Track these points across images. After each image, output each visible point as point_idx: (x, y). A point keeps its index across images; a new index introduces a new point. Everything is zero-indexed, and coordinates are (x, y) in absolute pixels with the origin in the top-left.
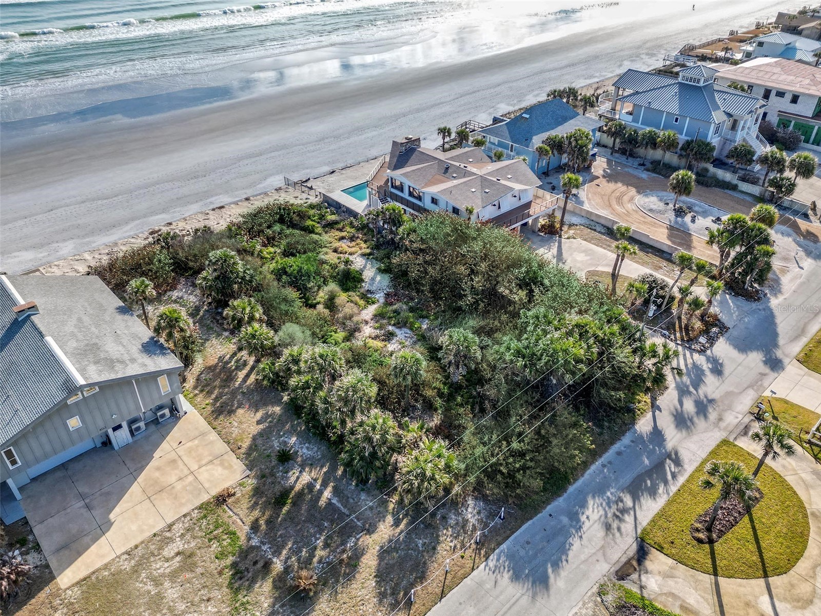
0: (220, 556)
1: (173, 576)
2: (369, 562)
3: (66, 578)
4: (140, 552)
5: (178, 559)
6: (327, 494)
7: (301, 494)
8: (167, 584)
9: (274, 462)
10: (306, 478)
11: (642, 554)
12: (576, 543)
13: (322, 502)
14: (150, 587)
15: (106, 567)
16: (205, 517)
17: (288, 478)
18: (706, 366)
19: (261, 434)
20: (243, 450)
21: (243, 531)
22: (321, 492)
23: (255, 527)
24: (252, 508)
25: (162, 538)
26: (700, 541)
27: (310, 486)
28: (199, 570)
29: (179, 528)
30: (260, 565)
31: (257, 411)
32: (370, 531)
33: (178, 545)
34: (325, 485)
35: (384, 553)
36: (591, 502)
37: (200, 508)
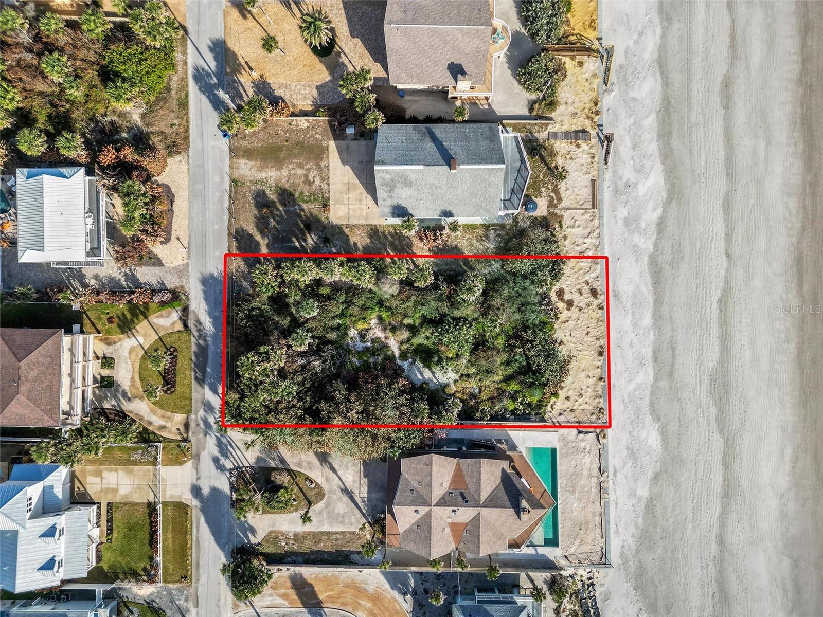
0: (301, 193)
1: (306, 176)
2: (258, 237)
3: (332, 144)
4: (325, 170)
5: (312, 180)
6: (297, 244)
7: (304, 234)
8: (304, 172)
9: (328, 236)
10: (310, 241)
11: (186, 326)
13: (294, 239)
14: (308, 166)
15: (328, 157)
16: (323, 197)
17: (315, 235)
19: (348, 240)
20: (344, 228)
21: (305, 206)
22: (300, 242)
23: (303, 210)
24: (311, 214)
25: (325, 179)
26: (171, 347)
27: (305, 241)
28: (301, 184)
29: (325, 187)
30: (287, 203)
31: (363, 247)
32: (268, 245)
34: (302, 246)
35: (258, 244)
36: (213, 329)
37: (328, 198)
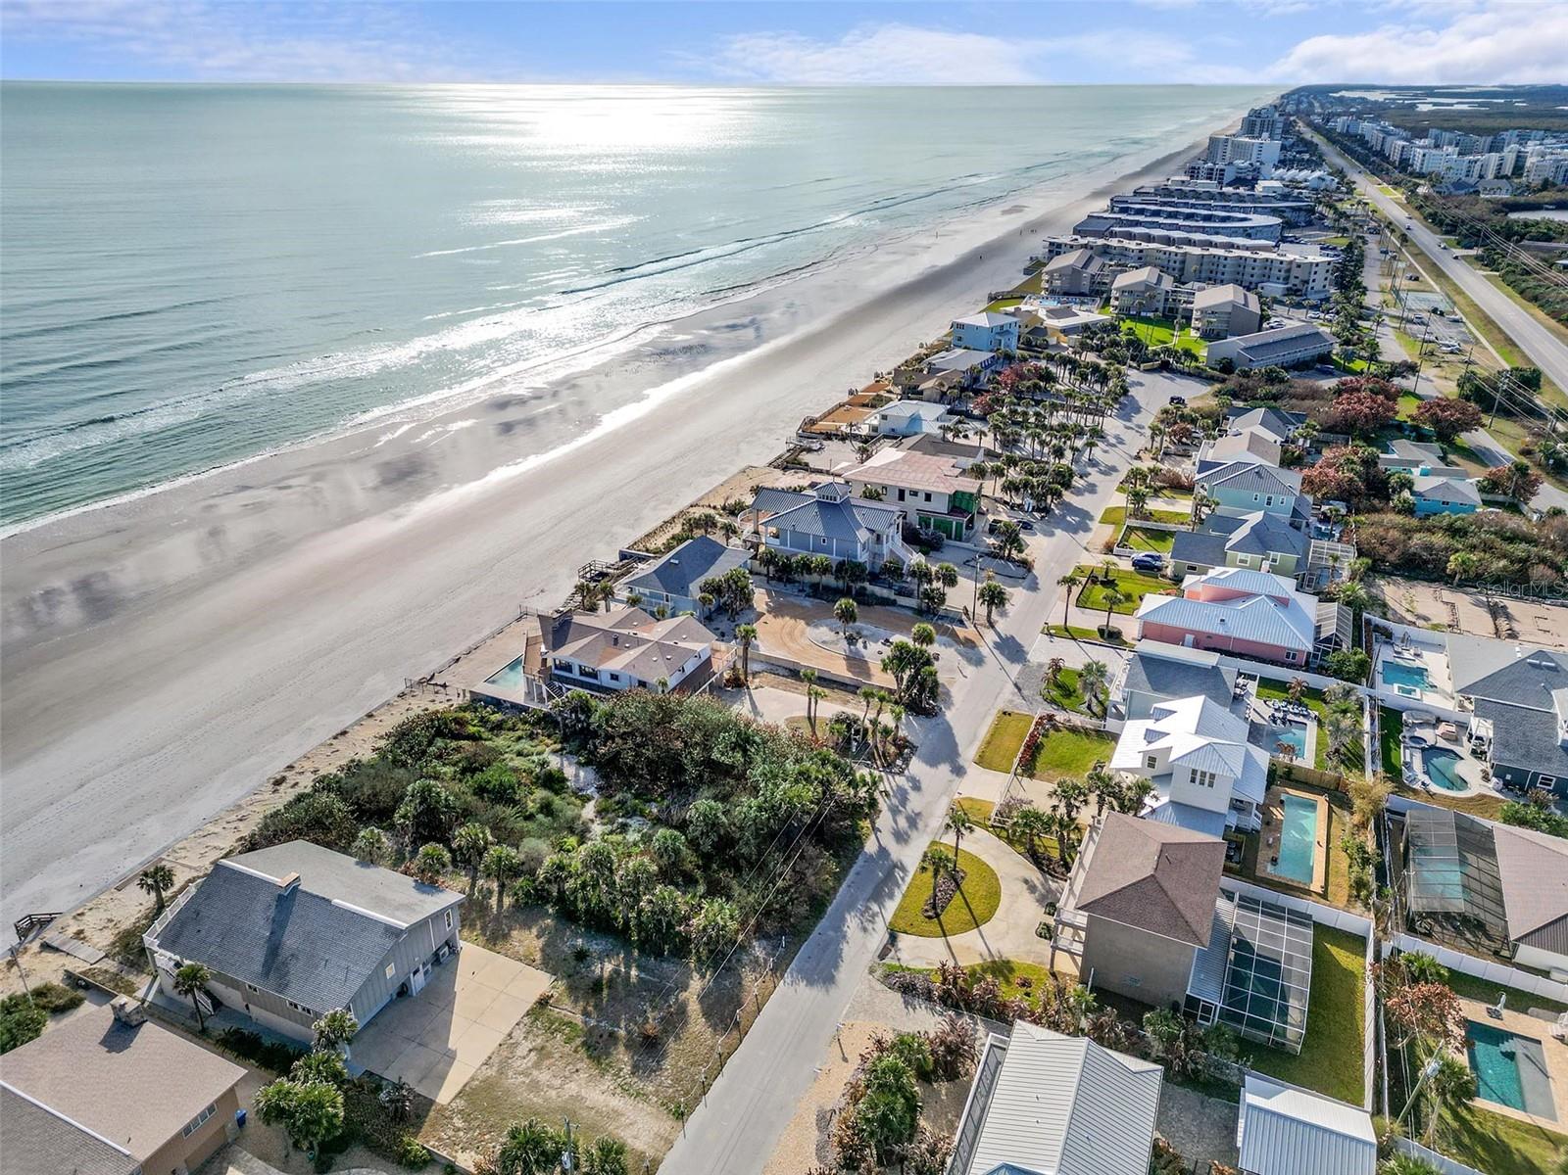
0: (569, 1040)
1: (537, 1065)
2: (694, 1007)
3: (444, 1097)
4: (495, 1060)
5: (533, 1054)
6: (634, 972)
7: (611, 980)
8: (535, 1073)
9: (573, 963)
10: (609, 967)
11: (893, 938)
12: (845, 947)
13: (633, 980)
14: (521, 1079)
15: (473, 1079)
16: (536, 1019)
17: (594, 971)
18: (907, 786)
19: (547, 945)
20: (538, 962)
21: (578, 1019)
22: (628, 973)
23: (586, 1013)
24: (576, 1001)
25: (509, 1043)
26: (930, 918)
27: (616, 972)
28: (557, 1055)
29: (519, 1034)
30: (605, 1036)
31: (530, 928)
32: (685, 988)
33: (526, 1045)
34: (628, 967)
35: (702, 999)
36: (848, 917)
37: (528, 1014)
